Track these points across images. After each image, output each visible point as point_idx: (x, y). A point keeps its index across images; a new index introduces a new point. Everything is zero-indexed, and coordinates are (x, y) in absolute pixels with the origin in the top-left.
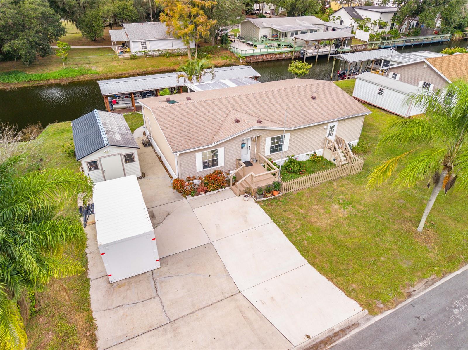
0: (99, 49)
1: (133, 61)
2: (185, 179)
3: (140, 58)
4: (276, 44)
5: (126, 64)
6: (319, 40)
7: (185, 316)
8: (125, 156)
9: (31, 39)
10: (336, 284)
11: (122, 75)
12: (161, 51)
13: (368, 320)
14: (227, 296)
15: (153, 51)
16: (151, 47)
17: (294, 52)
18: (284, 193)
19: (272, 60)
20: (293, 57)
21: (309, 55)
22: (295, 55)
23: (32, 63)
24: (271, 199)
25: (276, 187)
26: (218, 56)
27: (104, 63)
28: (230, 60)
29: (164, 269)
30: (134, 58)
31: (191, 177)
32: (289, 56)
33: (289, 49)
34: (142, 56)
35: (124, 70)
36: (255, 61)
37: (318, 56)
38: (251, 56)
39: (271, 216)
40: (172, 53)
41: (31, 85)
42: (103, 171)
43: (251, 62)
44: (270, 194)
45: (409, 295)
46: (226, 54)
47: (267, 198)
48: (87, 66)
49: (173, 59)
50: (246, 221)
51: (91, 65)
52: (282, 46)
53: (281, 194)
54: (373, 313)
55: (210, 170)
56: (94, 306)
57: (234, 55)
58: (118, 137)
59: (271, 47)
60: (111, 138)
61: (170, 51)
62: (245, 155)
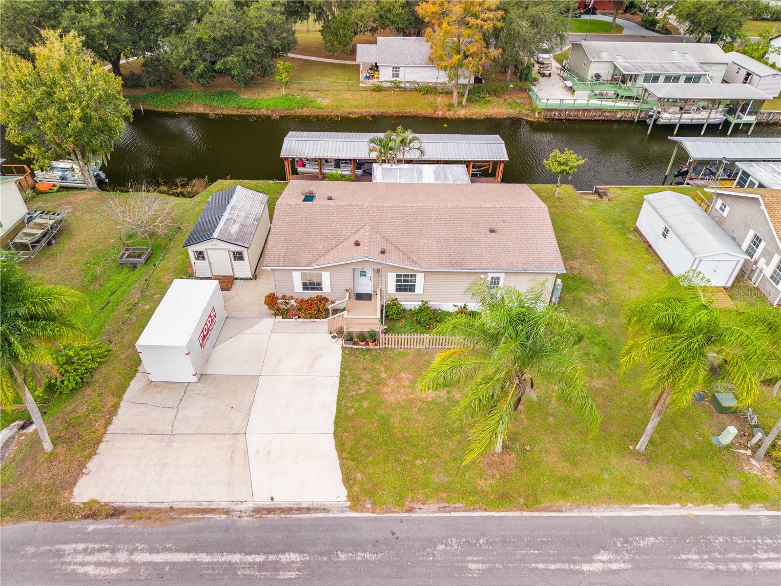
0: (344, 66)
1: (375, 94)
2: (279, 295)
3: (385, 90)
4: (613, 92)
5: (362, 98)
6: (687, 99)
7: (186, 434)
8: (234, 253)
9: (248, 57)
10: (342, 465)
11: (351, 113)
12: (418, 84)
13: (343, 511)
14: (232, 432)
15: (406, 82)
16: (407, 76)
17: (639, 112)
18: (381, 346)
19: (594, 120)
20: (636, 120)
21: (661, 121)
22: (642, 116)
23: (249, 83)
24: (363, 348)
25: (373, 337)
26: (505, 100)
27: (335, 93)
28: (520, 111)
29: (200, 385)
30: (378, 89)
31: (288, 295)
32: (629, 116)
33: (632, 105)
34: (389, 87)
35: (356, 107)
36: (563, 118)
37: (680, 125)
38: (556, 110)
39: (343, 369)
40: (435, 88)
41: (239, 113)
42: (210, 263)
43: (553, 119)
44: (363, 343)
45: (411, 510)
46: (519, 98)
47: (357, 347)
48: (313, 94)
49: (430, 98)
50: (312, 366)
51: (317, 93)
52: (622, 96)
53: (378, 347)
54: (352, 508)
55: (313, 294)
56: (126, 396)
57: (531, 103)
58: (234, 229)
59: (601, 96)
60: (225, 229)
61: (430, 84)
62: (365, 286)
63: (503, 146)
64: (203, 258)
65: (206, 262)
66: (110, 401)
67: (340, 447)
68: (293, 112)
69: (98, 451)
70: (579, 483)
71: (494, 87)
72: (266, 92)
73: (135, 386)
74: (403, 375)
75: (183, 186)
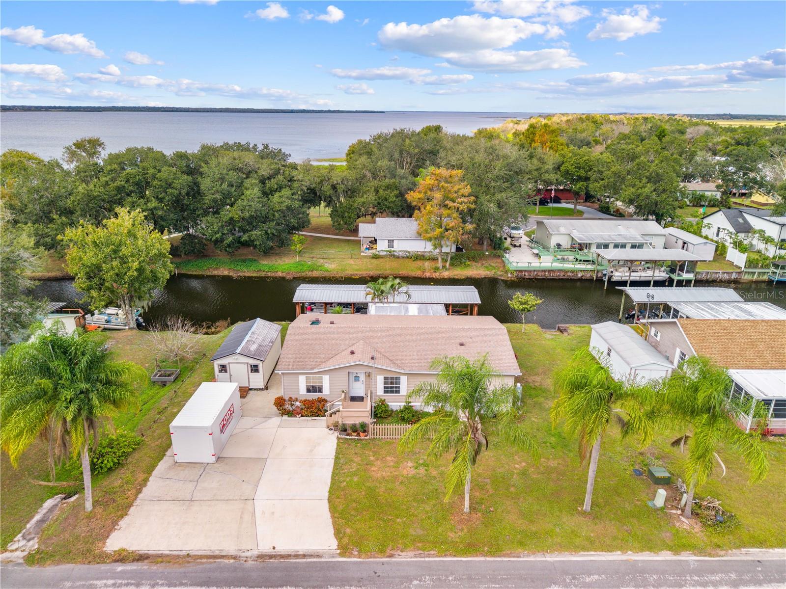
0: (348, 241)
1: (374, 260)
2: (287, 398)
3: (382, 258)
4: (573, 257)
5: (362, 264)
6: (632, 261)
7: (203, 500)
8: (251, 366)
9: (269, 232)
10: (334, 523)
11: (353, 275)
12: (409, 252)
13: (333, 557)
14: (242, 498)
15: (399, 251)
16: (400, 247)
17: (596, 272)
18: (370, 436)
19: (559, 279)
20: (595, 278)
21: (614, 279)
22: (599, 275)
23: (268, 252)
24: (355, 439)
25: (364, 428)
26: (482, 264)
27: (340, 260)
28: (495, 273)
29: (216, 465)
30: (376, 257)
31: (293, 397)
32: (589, 275)
33: (589, 267)
34: (385, 256)
35: (357, 270)
36: (532, 277)
37: (631, 282)
38: (525, 271)
39: (338, 453)
40: (423, 256)
41: (258, 275)
42: (231, 375)
43: (524, 278)
44: (355, 434)
45: (391, 556)
46: (494, 263)
47: (351, 437)
48: (322, 261)
49: (419, 263)
50: (311, 451)
51: (326, 260)
52: (581, 260)
53: (368, 437)
54: (342, 555)
55: (314, 396)
56: (155, 473)
57: (504, 266)
58: (253, 348)
59: (563, 260)
60: (246, 347)
61: (420, 253)
62: (359, 389)
63: (477, 293)
64: (226, 371)
65: (227, 374)
66: (141, 477)
67: (333, 508)
68: (305, 274)
69: (129, 513)
70: (535, 535)
71: (472, 254)
72: (283, 259)
73: (162, 466)
74: (388, 458)
75: (209, 327)
